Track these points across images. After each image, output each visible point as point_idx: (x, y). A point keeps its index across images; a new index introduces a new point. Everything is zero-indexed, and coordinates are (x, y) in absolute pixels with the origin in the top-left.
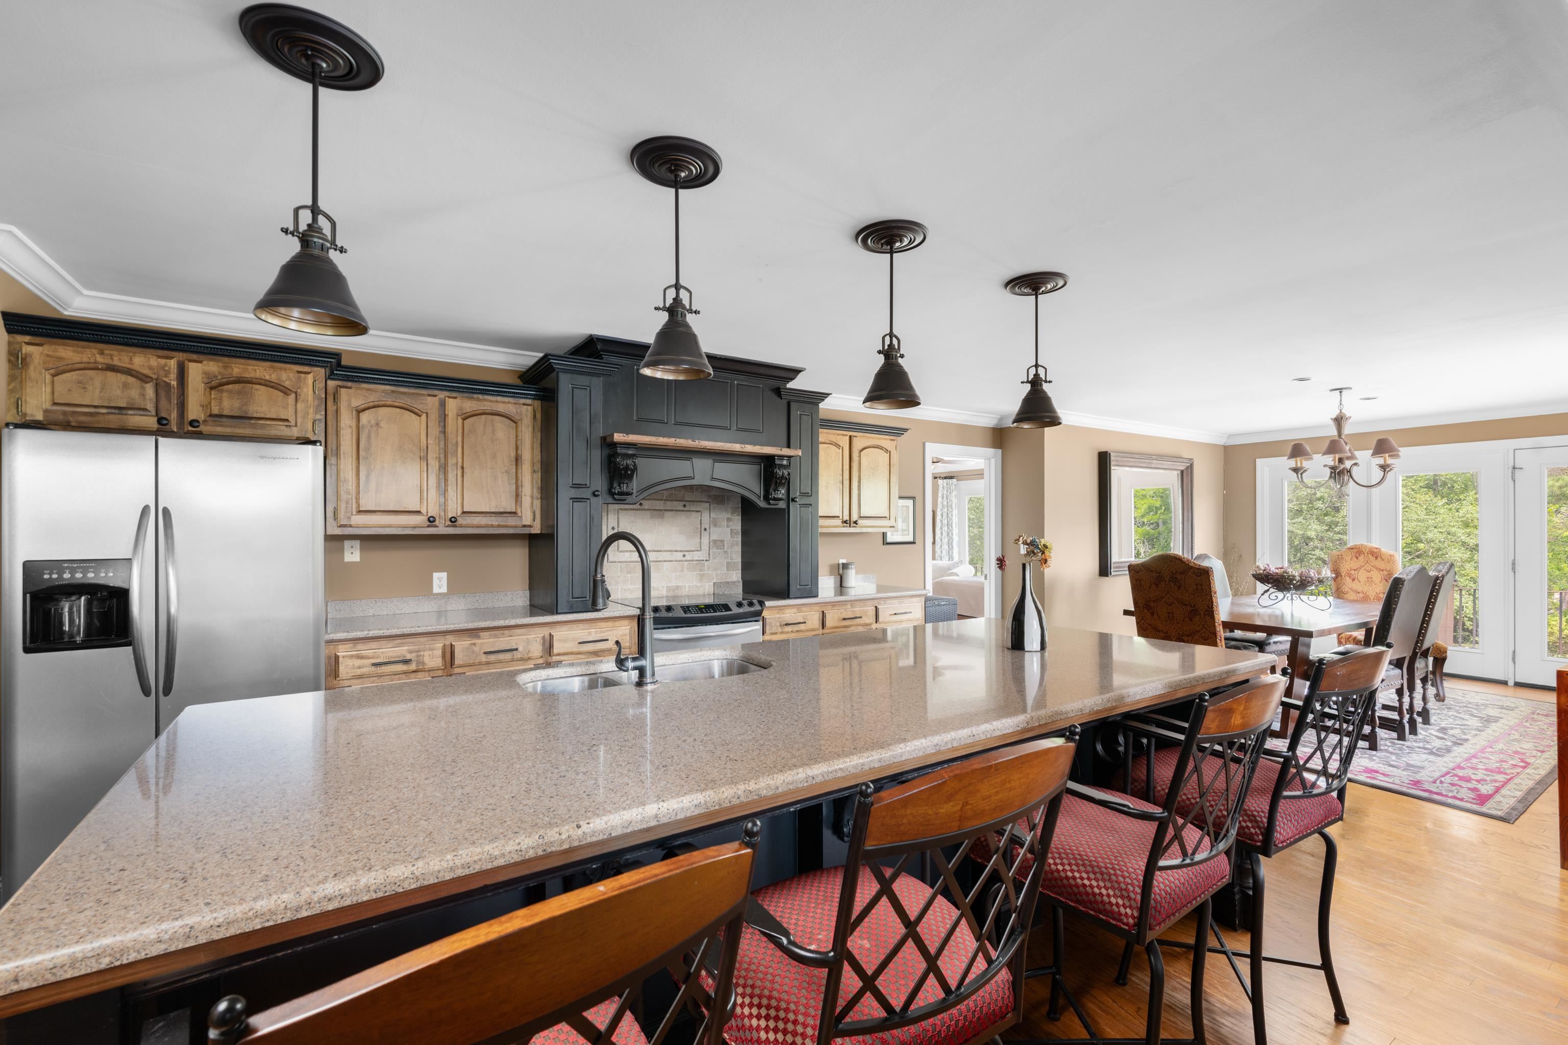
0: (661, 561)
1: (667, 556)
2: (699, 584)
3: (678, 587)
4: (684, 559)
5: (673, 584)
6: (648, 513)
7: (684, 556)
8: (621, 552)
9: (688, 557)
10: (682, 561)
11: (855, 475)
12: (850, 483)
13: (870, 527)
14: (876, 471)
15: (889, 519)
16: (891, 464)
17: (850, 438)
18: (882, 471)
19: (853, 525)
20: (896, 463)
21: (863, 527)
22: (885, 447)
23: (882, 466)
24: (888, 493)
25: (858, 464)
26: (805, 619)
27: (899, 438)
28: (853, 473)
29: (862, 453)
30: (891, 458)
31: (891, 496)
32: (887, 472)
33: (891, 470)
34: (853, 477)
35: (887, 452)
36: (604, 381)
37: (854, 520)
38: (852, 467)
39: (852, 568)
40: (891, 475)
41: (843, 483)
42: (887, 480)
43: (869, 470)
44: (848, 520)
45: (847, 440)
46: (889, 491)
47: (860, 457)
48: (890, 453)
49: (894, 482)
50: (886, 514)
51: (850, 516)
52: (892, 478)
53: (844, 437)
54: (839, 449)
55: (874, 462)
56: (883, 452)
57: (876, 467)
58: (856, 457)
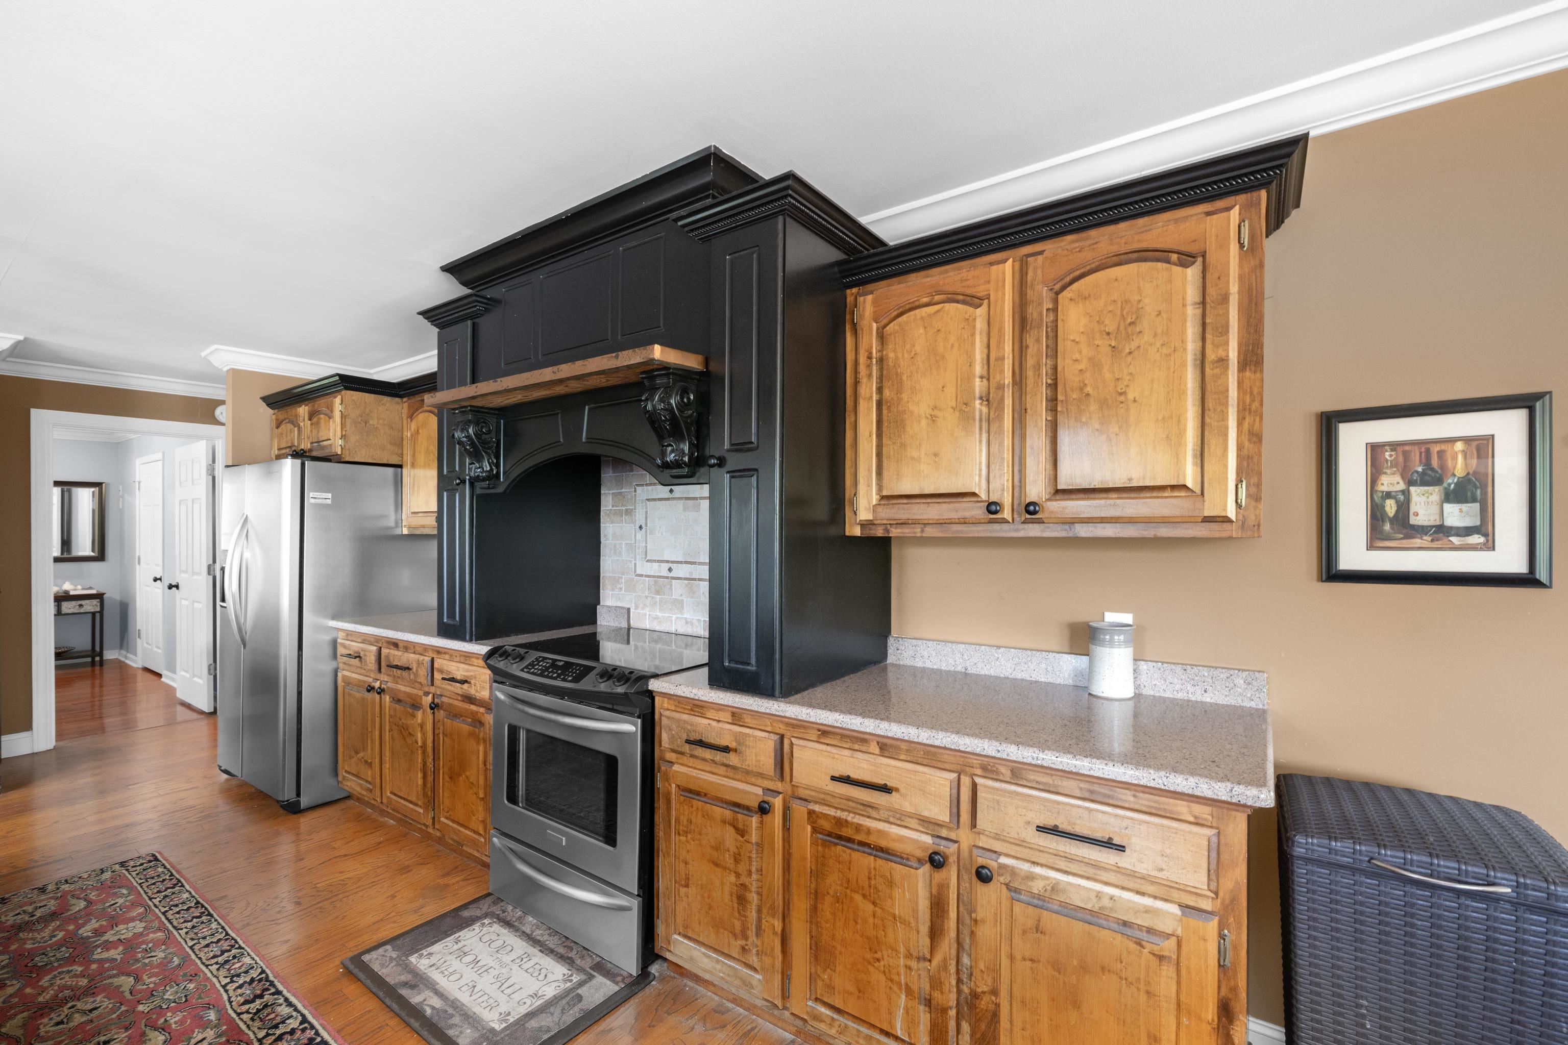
8: (648, 561)
11: (1037, 367)
12: (1017, 395)
13: (1103, 520)
14: (1128, 338)
15: (1198, 490)
16: (1208, 299)
17: (1017, 264)
18: (1159, 331)
19: (1028, 516)
20: (1234, 288)
21: (1072, 522)
22: (1175, 248)
23: (1159, 314)
24: (1198, 403)
25: (1051, 334)
26: (739, 743)
27: (1263, 193)
28: (1030, 362)
29: (1067, 294)
30: (1208, 275)
31: (1207, 412)
32: (1191, 331)
33: (1208, 320)
34: (1030, 373)
35: (1186, 258)
36: (474, 325)
37: (1028, 501)
38: (1027, 347)
39: (1111, 644)
40: (1209, 336)
41: (988, 400)
42: (1190, 358)
43: (1097, 342)
44: (1007, 501)
45: (1004, 273)
46: (1198, 397)
47: (1055, 310)
48: (1204, 262)
49: (1223, 361)
50: (1184, 476)
51: (1017, 490)
52: (1209, 346)
53: (994, 268)
54: (978, 306)
55: (1119, 313)
56: (1165, 265)
57: (1130, 324)
58: (1041, 314)
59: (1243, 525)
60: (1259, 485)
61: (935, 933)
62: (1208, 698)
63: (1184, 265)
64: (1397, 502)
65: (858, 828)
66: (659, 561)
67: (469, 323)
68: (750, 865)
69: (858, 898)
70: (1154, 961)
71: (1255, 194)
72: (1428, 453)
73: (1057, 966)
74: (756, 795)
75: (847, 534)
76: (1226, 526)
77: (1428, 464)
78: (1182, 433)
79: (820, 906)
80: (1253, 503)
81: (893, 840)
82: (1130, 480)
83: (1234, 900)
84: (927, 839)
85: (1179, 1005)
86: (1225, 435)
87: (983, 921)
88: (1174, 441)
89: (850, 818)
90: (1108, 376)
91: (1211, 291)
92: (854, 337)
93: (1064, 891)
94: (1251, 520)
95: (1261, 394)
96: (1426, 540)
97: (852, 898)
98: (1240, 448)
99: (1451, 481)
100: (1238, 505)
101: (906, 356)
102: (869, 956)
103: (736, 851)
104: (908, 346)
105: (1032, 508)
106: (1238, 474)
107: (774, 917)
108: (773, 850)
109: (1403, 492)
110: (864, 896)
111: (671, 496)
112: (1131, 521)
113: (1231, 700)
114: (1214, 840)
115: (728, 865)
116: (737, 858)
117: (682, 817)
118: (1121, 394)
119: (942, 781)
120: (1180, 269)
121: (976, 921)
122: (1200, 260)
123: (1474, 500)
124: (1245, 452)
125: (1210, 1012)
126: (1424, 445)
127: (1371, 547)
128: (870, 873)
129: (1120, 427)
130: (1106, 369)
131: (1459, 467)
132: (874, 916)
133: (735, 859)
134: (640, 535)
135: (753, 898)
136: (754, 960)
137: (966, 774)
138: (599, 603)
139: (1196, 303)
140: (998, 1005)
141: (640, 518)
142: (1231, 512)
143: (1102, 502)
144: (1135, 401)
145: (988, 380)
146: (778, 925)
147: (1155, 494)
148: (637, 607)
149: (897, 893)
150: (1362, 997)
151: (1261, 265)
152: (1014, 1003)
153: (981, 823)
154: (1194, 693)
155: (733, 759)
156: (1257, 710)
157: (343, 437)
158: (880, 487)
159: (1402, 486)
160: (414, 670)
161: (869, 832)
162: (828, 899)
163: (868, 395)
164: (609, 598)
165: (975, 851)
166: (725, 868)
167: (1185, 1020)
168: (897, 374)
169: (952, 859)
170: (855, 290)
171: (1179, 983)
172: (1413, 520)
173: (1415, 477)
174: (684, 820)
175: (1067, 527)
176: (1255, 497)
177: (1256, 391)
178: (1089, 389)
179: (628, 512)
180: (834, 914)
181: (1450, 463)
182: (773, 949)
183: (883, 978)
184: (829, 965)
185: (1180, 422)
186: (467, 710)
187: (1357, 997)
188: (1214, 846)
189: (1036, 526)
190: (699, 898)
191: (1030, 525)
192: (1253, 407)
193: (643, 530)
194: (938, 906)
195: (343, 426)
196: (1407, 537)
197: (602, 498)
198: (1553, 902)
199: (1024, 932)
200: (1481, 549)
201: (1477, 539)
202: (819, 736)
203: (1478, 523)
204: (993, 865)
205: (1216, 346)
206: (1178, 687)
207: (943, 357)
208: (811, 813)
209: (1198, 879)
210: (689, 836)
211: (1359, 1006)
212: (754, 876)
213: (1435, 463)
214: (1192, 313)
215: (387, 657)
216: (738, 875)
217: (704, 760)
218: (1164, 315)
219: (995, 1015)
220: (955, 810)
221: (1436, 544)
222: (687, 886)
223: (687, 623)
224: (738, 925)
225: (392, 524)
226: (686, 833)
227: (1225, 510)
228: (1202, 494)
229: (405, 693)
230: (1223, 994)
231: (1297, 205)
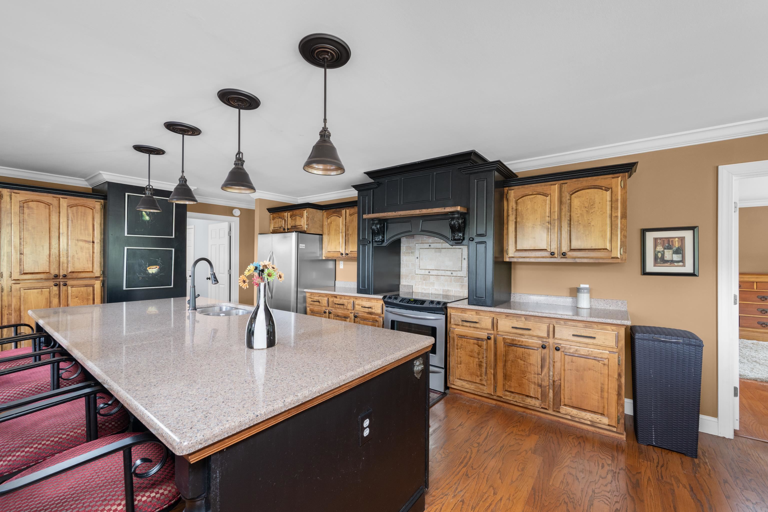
0: (439, 275)
1: (443, 273)
2: (461, 290)
3: (448, 290)
4: (452, 275)
5: (446, 288)
6: (433, 250)
7: (452, 273)
8: (420, 269)
9: (454, 274)
10: (451, 276)
11: (565, 215)
12: (559, 222)
13: (584, 258)
14: (591, 208)
15: (610, 250)
16: (613, 200)
17: (559, 186)
18: (600, 207)
19: (563, 256)
20: (619, 198)
21: (575, 258)
22: (604, 186)
23: (600, 203)
24: (610, 227)
25: (569, 206)
26: (479, 320)
27: (627, 174)
28: (563, 213)
29: (574, 195)
30: (613, 194)
31: (612, 230)
32: (608, 208)
33: (613, 206)
34: (563, 217)
35: (607, 189)
36: (373, 191)
37: (562, 252)
38: (562, 209)
39: (584, 293)
40: (613, 210)
41: (550, 223)
42: (608, 215)
43: (582, 209)
44: (556, 252)
45: (555, 188)
46: (610, 226)
47: (571, 199)
48: (612, 190)
49: (617, 217)
50: (607, 246)
51: (559, 249)
52: (613, 213)
53: (552, 186)
54: (547, 197)
55: (589, 201)
56: (601, 190)
57: (592, 205)
58: (566, 200)
59: (622, 259)
60: (626, 249)
61: (542, 367)
62: (611, 308)
63: (607, 191)
64: (661, 254)
65: (519, 341)
66: (425, 269)
67: (372, 190)
68: (483, 355)
69: (519, 360)
70: (603, 365)
71: (625, 174)
72: (669, 241)
73: (577, 370)
74: (485, 335)
75: (504, 260)
76: (618, 259)
77: (669, 244)
78: (606, 235)
79: (507, 364)
80: (624, 254)
81: (530, 343)
82: (592, 247)
83: (622, 349)
84: (541, 342)
85: (608, 375)
86: (617, 236)
87: (557, 362)
88: (603, 237)
89: (516, 338)
90: (585, 219)
91: (613, 198)
92: (507, 202)
93: (579, 351)
94: (624, 258)
95: (626, 226)
96: (668, 264)
97: (517, 361)
98: (621, 239)
99: (675, 249)
100: (621, 254)
101: (525, 209)
102: (522, 376)
103: (478, 352)
104: (525, 206)
105: (564, 254)
106: (620, 246)
107: (491, 369)
108: (491, 350)
109: (663, 251)
110: (521, 360)
111: (430, 247)
112: (592, 258)
113: (617, 309)
114: (617, 334)
115: (475, 356)
116: (479, 354)
117: (459, 344)
118: (589, 224)
119: (544, 327)
120: (605, 192)
121: (554, 362)
122: (610, 190)
123: (680, 254)
124: (622, 240)
125: (616, 376)
126: (668, 239)
127: (655, 266)
128: (523, 353)
129: (589, 233)
130: (585, 216)
131: (677, 245)
132: (524, 365)
133: (478, 354)
134: (417, 260)
135: (484, 365)
136: (484, 383)
137: (551, 324)
138: (400, 284)
139: (609, 201)
140: (561, 383)
141: (417, 254)
142: (619, 256)
143: (584, 253)
144: (593, 226)
145: (551, 217)
146: (492, 371)
147: (598, 251)
148: (416, 285)
149: (531, 357)
150: (651, 370)
151: (626, 192)
152: (565, 382)
153: (556, 336)
154: (607, 307)
155: (477, 325)
156: (624, 311)
157: (307, 225)
158: (516, 247)
159: (662, 250)
160: (346, 305)
161: (522, 342)
162: (509, 362)
163: (512, 220)
164: (403, 282)
165: (554, 344)
166: (474, 357)
167: (610, 378)
168: (522, 214)
169: (547, 347)
170: (507, 188)
171: (608, 370)
172: (665, 259)
173: (666, 247)
174: (459, 345)
175: (573, 259)
176: (625, 252)
177: (625, 225)
178: (580, 222)
179: (412, 253)
180: (511, 366)
181: (674, 243)
182: (491, 378)
183: (527, 381)
184: (510, 380)
185: (605, 232)
186: (370, 317)
187: (650, 370)
188: (617, 335)
189: (565, 259)
190: (465, 367)
191: (563, 259)
192: (624, 229)
193: (418, 259)
194: (543, 360)
195: (307, 221)
196: (664, 263)
197: (401, 247)
198: (691, 342)
199: (568, 363)
200: (682, 267)
201: (681, 264)
202: (506, 317)
203: (681, 260)
204: (560, 347)
205: (615, 213)
206: (602, 305)
207: (536, 210)
208: (504, 338)
209: (613, 344)
210: (461, 349)
211: (650, 372)
212: (485, 358)
213: (671, 244)
214: (609, 203)
215: (333, 301)
216: (479, 359)
217: (467, 326)
218: (601, 203)
219: (560, 385)
220: (548, 333)
221: (672, 265)
222: (461, 364)
223: (436, 290)
224: (479, 373)
225: (318, 255)
226: (460, 348)
227: (617, 255)
228: (611, 251)
229: (341, 313)
230: (619, 371)
231: (635, 172)
